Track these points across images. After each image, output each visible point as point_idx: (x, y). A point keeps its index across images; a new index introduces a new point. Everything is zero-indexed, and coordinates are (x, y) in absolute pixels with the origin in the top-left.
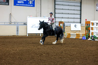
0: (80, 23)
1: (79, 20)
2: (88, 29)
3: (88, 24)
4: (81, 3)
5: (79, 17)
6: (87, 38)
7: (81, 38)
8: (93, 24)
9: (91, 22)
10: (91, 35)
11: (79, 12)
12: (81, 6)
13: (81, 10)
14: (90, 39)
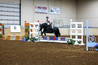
0: (20, 24)
1: (18, 22)
2: (27, 31)
3: (27, 25)
4: (20, 5)
5: (19, 19)
6: (27, 40)
7: (20, 39)
8: (32, 26)
9: (30, 23)
10: (30, 37)
11: (18, 14)
12: (20, 8)
13: (20, 12)
14: (29, 41)
